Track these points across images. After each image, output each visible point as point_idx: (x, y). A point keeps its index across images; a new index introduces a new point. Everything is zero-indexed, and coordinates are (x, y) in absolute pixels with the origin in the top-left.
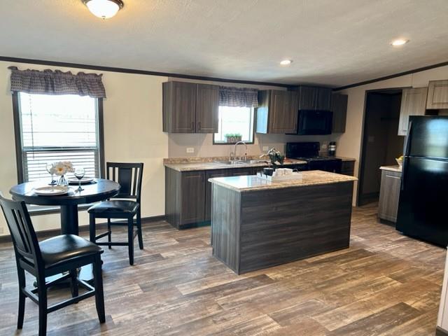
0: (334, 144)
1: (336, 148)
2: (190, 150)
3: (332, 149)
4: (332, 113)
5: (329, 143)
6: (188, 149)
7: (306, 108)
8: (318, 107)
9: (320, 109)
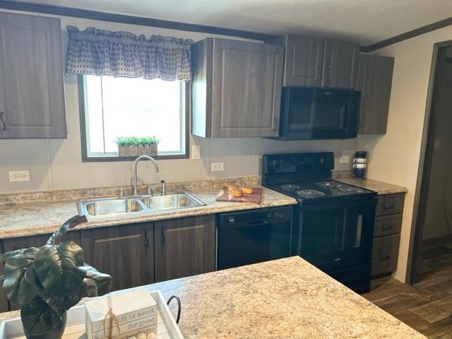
0: (364, 155)
1: (366, 163)
2: (18, 176)
3: (360, 166)
4: (359, 93)
5: (354, 152)
6: (11, 173)
7: (300, 83)
8: (327, 81)
9: (333, 85)
